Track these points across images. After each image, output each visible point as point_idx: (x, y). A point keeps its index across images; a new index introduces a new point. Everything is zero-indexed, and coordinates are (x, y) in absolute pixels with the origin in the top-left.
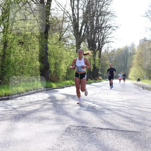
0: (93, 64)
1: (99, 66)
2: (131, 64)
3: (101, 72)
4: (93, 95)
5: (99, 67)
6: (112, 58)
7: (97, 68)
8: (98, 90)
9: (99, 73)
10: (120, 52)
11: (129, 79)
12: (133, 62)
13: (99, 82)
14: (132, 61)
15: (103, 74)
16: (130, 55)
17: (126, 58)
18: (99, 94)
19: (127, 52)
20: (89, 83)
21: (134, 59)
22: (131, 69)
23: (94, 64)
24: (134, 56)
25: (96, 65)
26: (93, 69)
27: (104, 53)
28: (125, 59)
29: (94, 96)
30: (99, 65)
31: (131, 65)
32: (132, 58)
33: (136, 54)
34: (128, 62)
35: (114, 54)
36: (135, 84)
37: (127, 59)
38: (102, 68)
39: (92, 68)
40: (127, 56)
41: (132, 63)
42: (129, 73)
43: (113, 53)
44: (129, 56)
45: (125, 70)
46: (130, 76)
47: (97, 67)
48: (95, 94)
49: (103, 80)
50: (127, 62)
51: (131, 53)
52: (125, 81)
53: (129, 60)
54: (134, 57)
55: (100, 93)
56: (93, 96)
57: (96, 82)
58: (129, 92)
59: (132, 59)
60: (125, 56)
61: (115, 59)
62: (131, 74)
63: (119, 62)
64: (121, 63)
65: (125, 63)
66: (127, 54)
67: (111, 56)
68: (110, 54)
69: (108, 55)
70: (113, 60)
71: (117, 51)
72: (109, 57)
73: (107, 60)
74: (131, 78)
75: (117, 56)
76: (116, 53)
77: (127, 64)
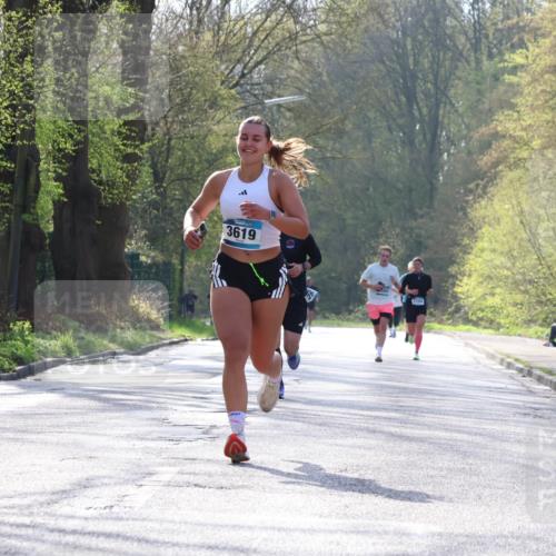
0: (59, 155)
1: (132, 176)
2: (486, 146)
3: (154, 239)
4: (64, 494)
5: (127, 188)
6: (270, 80)
7: (107, 198)
8: (117, 438)
9: (130, 247)
11: (459, 314)
12: (505, 123)
13: (136, 350)
14: (491, 112)
15: (175, 261)
16: (476, 48)
17: (424, 86)
18: (131, 489)
19: (436, 21)
20: (19, 360)
21: (515, 90)
22: (480, 210)
23: (69, 146)
24: (518, 58)
25: (94, 163)
26: (58, 205)
27: (183, 26)
28: (411, 98)
29: (78, 510)
30: (129, 158)
31: (485, 160)
32: (496, 78)
33: (537, 33)
34: (451, 126)
35: (293, 37)
36: (528, 372)
37: (440, 96)
38: (163, 195)
39: (51, 189)
40: (437, 63)
41: (497, 136)
42: (466, 250)
43: (290, 23)
44: (459, 56)
45: (415, 216)
46: (468, 288)
47: (111, 184)
48: (86, 485)
49: (179, 332)
50: (434, 125)
51: (478, 26)
52: (426, 337)
53: (461, 105)
54: (515, 70)
55: (141, 475)
56: (63, 508)
57: (92, 356)
58: (465, 454)
59: (494, 96)
60: (416, 63)
61: (303, 98)
62: (487, 255)
63: (349, 126)
64: (377, 142)
65: (412, 143)
66: (440, 41)
67: (258, 63)
68: (255, 34)
69: (223, 51)
70: (279, 106)
71: (331, 10)
72: (239, 68)
73: (214, 103)
74: (484, 304)
75: (328, 59)
76: (322, 28)
77: (434, 147)
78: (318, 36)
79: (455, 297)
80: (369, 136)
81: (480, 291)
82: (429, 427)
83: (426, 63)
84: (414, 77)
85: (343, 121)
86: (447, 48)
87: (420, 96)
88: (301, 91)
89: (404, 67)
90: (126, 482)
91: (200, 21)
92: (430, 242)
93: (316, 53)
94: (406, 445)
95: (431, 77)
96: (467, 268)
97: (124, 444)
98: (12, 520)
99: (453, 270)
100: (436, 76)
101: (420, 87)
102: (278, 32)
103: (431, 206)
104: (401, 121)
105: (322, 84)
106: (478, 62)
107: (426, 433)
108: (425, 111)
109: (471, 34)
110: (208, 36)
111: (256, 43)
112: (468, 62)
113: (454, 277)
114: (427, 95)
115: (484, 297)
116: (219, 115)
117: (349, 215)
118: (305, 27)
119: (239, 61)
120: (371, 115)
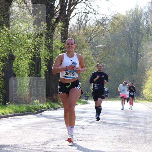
0: (46, 60)
6: (97, 41)
10: (118, 26)
11: (143, 98)
16: (147, 33)
19: (138, 27)
20: (36, 110)
22: (148, 72)
23: (48, 58)
26: (46, 72)
27: (76, 28)
28: (131, 45)
34: (141, 52)
35: (102, 31)
37: (138, 45)
39: (44, 68)
42: (145, 82)
43: (102, 27)
44: (143, 35)
45: (133, 74)
46: (146, 92)
48: (53, 140)
50: (137, 52)
51: (148, 28)
53: (144, 47)
56: (47, 146)
60: (133, 37)
61: (105, 45)
62: (150, 84)
63: (116, 52)
64: (123, 56)
65: (132, 56)
66: (138, 31)
67: (94, 37)
68: (93, 30)
69: (86, 34)
70: (99, 47)
71: (112, 24)
72: (89, 38)
73: (83, 47)
74: (150, 95)
75: (111, 36)
76: (110, 28)
77: (137, 57)
78: (109, 30)
79: (142, 94)
80: (121, 55)
81: (149, 92)
82: (136, 126)
83: (135, 37)
84: (132, 40)
85: (115, 51)
86: (140, 33)
87: (134, 45)
88: (104, 44)
89: (130, 38)
90: (62, 139)
91: (80, 27)
92: (136, 80)
93: (108, 35)
94: (131, 130)
95: (136, 40)
96: (145, 87)
97: (62, 130)
98: (35, 149)
99: (142, 87)
100: (137, 40)
101: (134, 43)
102: (99, 30)
103: (136, 72)
104: (129, 51)
105: (110, 42)
106: (148, 36)
107: (136, 127)
108: (135, 48)
109: (146, 30)
110: (82, 31)
111: (94, 32)
112: (145, 37)
113: (142, 89)
114: (135, 45)
115: (149, 94)
116: (85, 50)
117: (116, 74)
118: (105, 28)
119: (89, 37)
120: (122, 49)
